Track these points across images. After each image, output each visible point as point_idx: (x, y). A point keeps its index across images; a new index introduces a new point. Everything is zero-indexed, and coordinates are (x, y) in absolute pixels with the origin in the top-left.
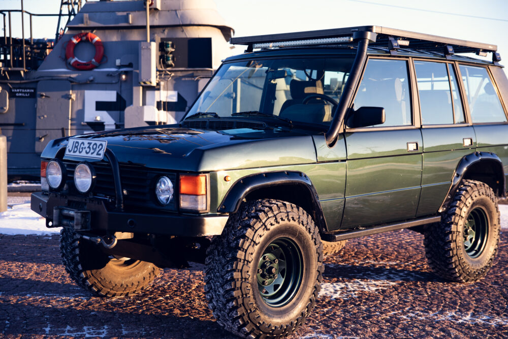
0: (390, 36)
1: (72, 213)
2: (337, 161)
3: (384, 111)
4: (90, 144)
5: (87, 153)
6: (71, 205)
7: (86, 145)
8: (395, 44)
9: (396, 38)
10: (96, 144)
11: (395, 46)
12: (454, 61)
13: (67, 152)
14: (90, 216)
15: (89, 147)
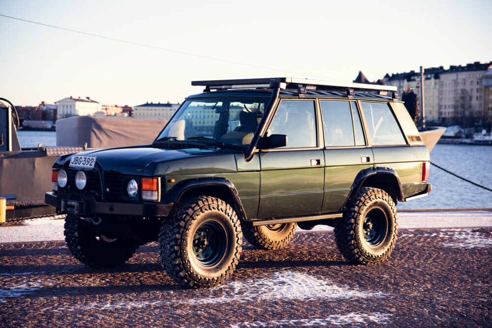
0: (299, 84)
1: (73, 203)
2: (253, 171)
3: (287, 137)
4: (85, 158)
5: (83, 164)
6: (72, 199)
7: (83, 159)
8: (302, 89)
9: (305, 85)
10: (89, 159)
11: (303, 91)
12: (357, 100)
13: (71, 164)
14: (85, 205)
15: (85, 161)
